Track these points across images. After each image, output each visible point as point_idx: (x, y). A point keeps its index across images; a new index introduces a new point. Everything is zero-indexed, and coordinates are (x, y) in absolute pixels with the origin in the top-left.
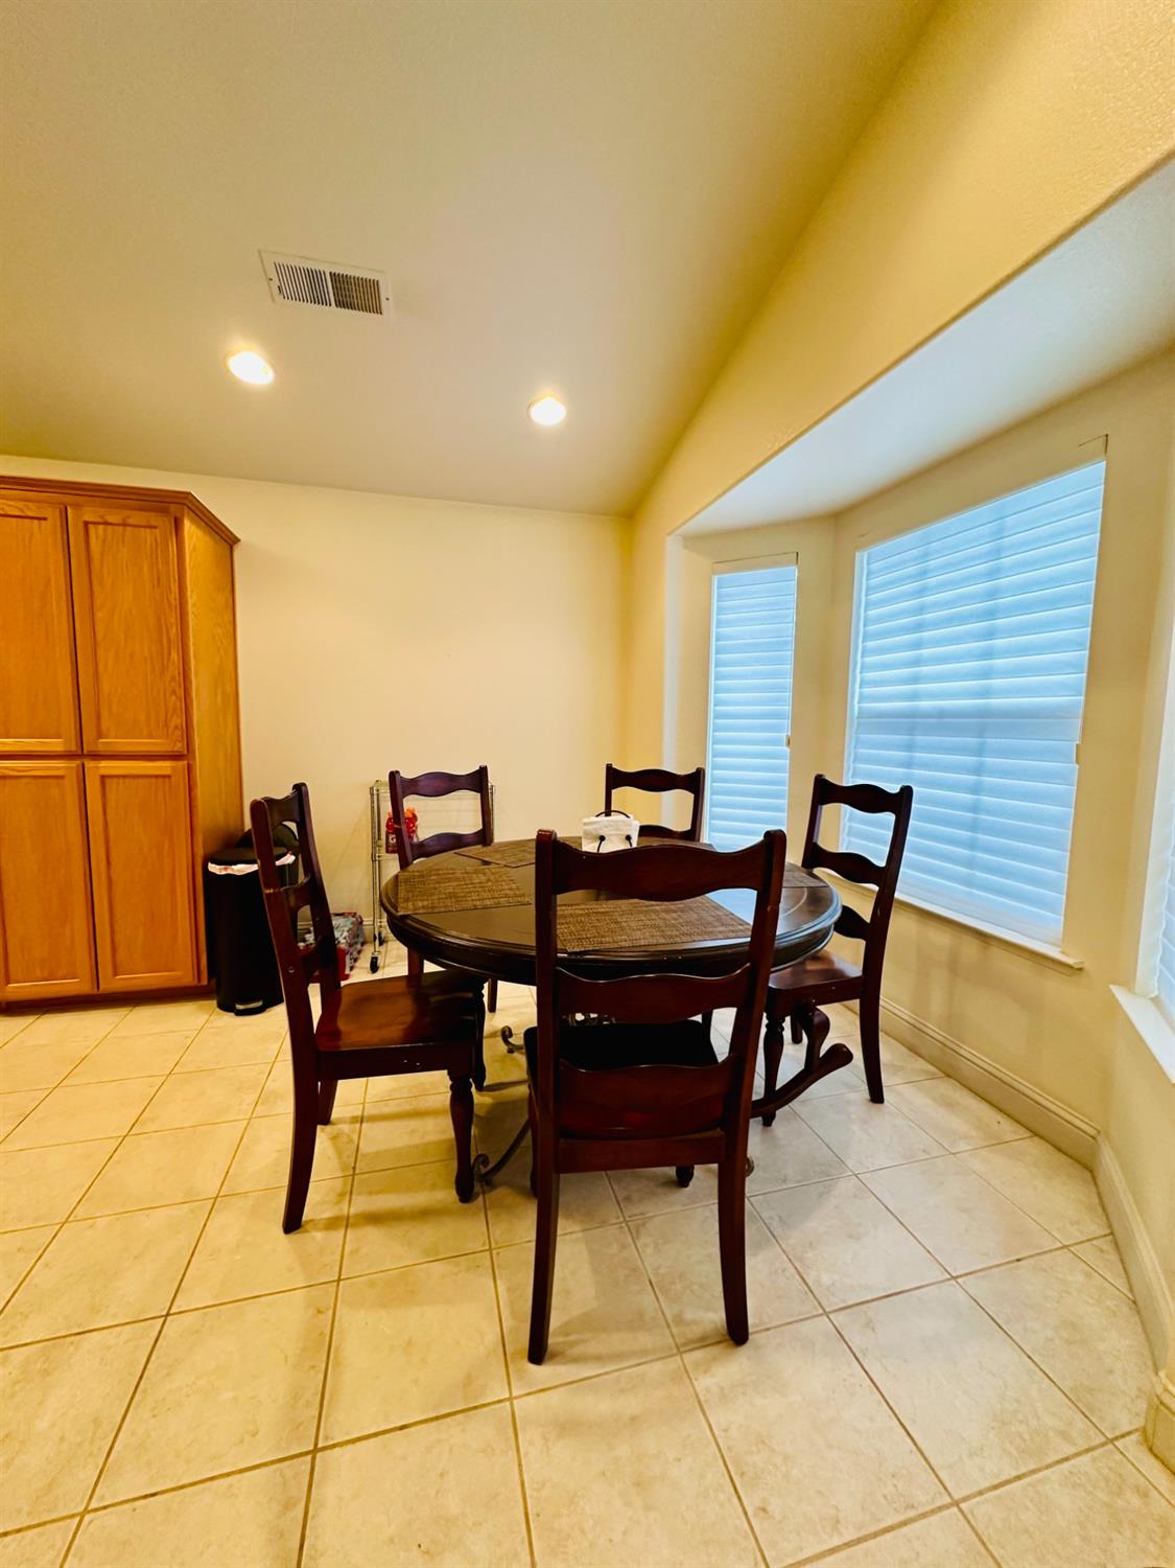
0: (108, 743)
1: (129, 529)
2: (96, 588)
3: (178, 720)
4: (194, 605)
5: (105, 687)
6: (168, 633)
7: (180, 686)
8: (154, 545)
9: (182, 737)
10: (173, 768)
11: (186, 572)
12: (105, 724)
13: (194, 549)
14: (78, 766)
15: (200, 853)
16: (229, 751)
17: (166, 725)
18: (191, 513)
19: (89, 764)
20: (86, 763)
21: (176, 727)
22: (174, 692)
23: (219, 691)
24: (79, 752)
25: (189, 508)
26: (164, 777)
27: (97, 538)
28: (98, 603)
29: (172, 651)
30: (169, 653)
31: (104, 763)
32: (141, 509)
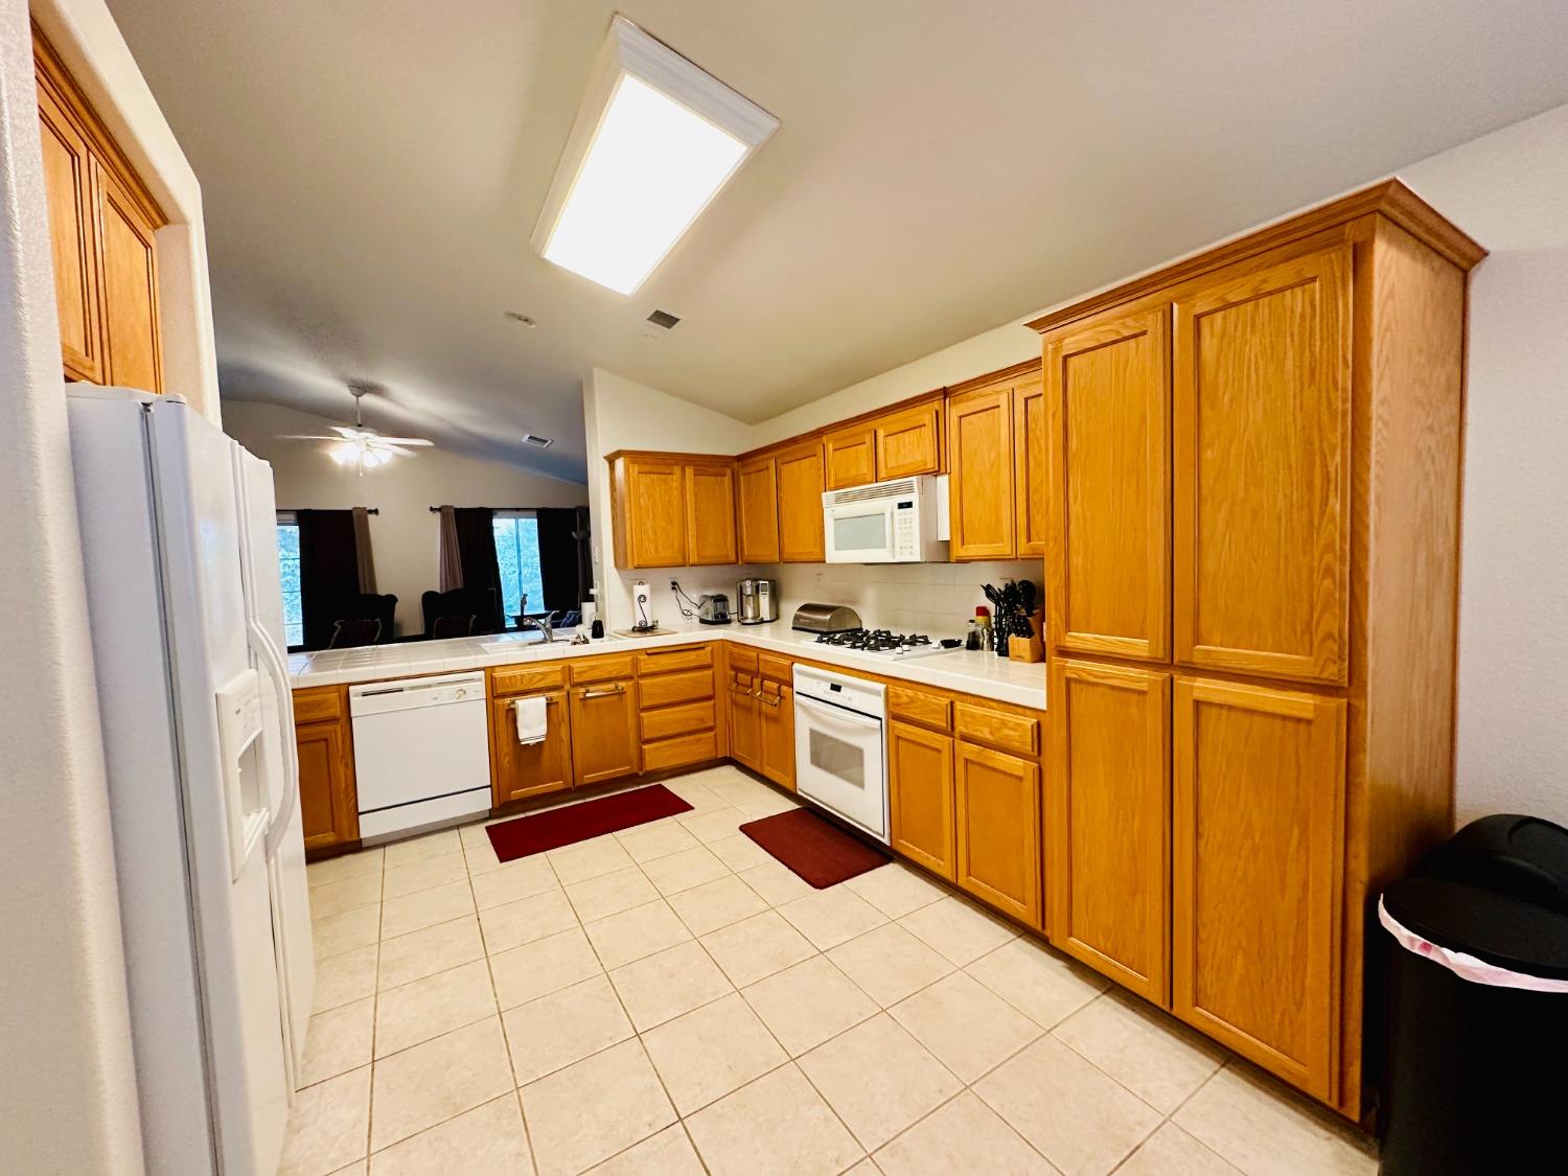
0: (1208, 651)
1: (1264, 301)
2: (1206, 412)
3: (1334, 622)
4: (1383, 402)
5: (1210, 565)
6: (1325, 465)
7: (1342, 561)
8: (1308, 309)
9: (1341, 657)
10: (1316, 708)
11: (1370, 341)
12: (1206, 620)
13: (1391, 295)
14: (1164, 682)
15: (1362, 872)
16: (1434, 666)
17: (1309, 629)
18: (1390, 226)
19: (1182, 681)
20: (1175, 677)
21: (1329, 636)
22: (1328, 571)
23: (1422, 556)
24: (1168, 661)
25: (1386, 216)
26: (1299, 720)
27: (1212, 336)
28: (1207, 434)
29: (1332, 499)
30: (1325, 502)
31: (1201, 683)
32: (1287, 259)
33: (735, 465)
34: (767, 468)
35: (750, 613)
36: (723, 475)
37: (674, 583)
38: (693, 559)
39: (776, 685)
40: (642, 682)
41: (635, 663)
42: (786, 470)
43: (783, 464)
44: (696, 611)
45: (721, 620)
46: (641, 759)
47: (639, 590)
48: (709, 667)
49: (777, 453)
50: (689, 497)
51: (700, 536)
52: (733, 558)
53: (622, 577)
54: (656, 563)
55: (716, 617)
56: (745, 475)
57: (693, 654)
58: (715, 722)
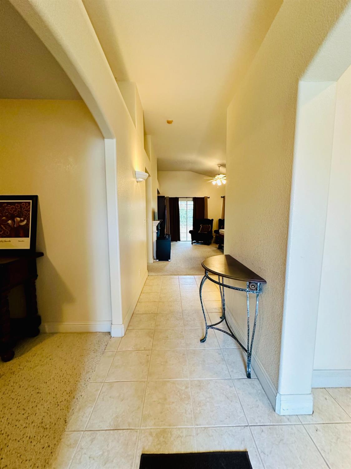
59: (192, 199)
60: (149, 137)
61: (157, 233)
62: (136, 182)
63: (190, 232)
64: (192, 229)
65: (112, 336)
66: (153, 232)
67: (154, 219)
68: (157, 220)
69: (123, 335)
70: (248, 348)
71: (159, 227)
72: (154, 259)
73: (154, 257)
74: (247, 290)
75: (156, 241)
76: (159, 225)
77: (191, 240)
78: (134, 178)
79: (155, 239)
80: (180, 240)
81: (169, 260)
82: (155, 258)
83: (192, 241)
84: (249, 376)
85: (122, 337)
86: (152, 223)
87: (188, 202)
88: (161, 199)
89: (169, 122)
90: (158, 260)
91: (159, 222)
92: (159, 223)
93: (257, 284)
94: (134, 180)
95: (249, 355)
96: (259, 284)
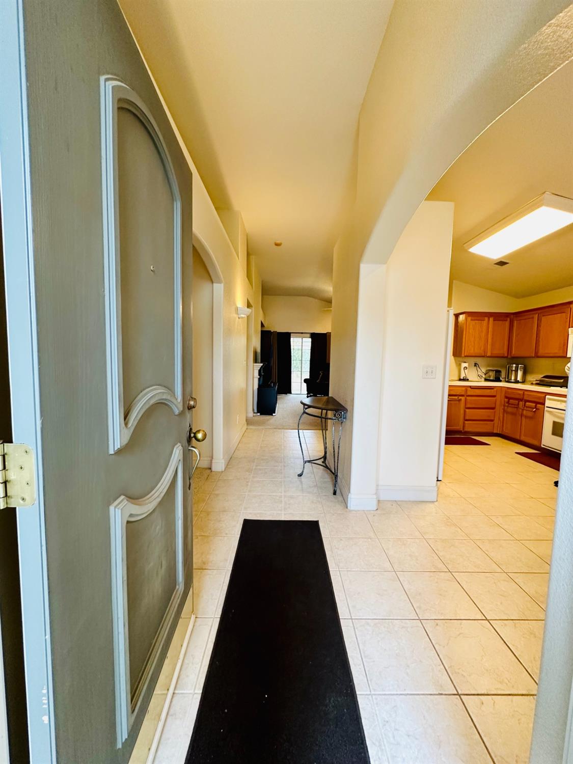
33: (512, 316)
34: (533, 318)
35: (513, 378)
36: (506, 321)
37: (475, 364)
38: (489, 354)
39: (534, 404)
40: (467, 398)
41: (466, 390)
42: (544, 319)
43: (544, 316)
44: (484, 376)
45: (497, 379)
46: (464, 426)
47: (464, 365)
48: (494, 396)
49: (539, 311)
50: (490, 329)
51: (493, 345)
52: (506, 355)
53: (455, 360)
54: (474, 355)
55: (495, 378)
56: (517, 320)
57: (489, 390)
58: (494, 417)
59: (309, 335)
60: (253, 258)
61: (259, 379)
62: (238, 319)
63: (306, 381)
64: (308, 377)
65: (213, 470)
66: (253, 378)
67: (256, 361)
68: (259, 363)
69: (223, 470)
70: (335, 472)
71: (262, 371)
72: (254, 413)
73: (253, 410)
74: (334, 418)
75: (258, 389)
76: (262, 369)
77: (306, 392)
78: (236, 314)
79: (256, 386)
80: (291, 393)
81: (274, 414)
82: (256, 411)
83: (308, 394)
84: (335, 493)
85: (222, 472)
86: (253, 365)
87: (304, 339)
88: (266, 335)
89: (277, 245)
90: (259, 414)
91: (262, 364)
92: (262, 366)
93: (341, 413)
94: (236, 316)
95: (336, 476)
96: (343, 413)
